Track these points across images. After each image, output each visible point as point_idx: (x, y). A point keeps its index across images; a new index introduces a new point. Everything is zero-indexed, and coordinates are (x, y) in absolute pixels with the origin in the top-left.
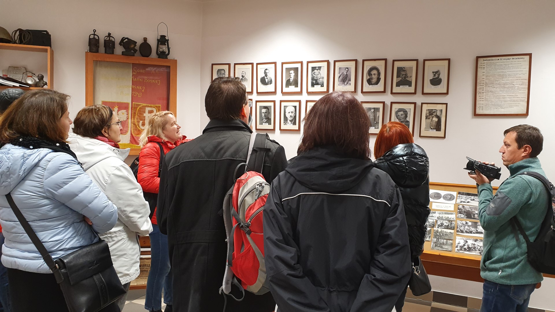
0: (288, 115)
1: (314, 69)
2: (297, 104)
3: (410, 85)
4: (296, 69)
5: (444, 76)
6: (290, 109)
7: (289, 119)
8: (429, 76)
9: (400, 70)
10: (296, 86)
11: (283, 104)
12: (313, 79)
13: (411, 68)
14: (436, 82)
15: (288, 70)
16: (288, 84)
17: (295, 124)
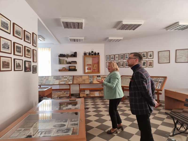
0: (121, 65)
1: (126, 55)
2: (123, 62)
3: (145, 57)
4: (123, 55)
5: (152, 55)
6: (122, 63)
7: (122, 65)
8: (149, 55)
9: (143, 54)
10: (123, 59)
11: (120, 62)
12: (126, 57)
13: (145, 54)
14: (151, 56)
15: (121, 56)
16: (121, 58)
17: (123, 66)
